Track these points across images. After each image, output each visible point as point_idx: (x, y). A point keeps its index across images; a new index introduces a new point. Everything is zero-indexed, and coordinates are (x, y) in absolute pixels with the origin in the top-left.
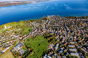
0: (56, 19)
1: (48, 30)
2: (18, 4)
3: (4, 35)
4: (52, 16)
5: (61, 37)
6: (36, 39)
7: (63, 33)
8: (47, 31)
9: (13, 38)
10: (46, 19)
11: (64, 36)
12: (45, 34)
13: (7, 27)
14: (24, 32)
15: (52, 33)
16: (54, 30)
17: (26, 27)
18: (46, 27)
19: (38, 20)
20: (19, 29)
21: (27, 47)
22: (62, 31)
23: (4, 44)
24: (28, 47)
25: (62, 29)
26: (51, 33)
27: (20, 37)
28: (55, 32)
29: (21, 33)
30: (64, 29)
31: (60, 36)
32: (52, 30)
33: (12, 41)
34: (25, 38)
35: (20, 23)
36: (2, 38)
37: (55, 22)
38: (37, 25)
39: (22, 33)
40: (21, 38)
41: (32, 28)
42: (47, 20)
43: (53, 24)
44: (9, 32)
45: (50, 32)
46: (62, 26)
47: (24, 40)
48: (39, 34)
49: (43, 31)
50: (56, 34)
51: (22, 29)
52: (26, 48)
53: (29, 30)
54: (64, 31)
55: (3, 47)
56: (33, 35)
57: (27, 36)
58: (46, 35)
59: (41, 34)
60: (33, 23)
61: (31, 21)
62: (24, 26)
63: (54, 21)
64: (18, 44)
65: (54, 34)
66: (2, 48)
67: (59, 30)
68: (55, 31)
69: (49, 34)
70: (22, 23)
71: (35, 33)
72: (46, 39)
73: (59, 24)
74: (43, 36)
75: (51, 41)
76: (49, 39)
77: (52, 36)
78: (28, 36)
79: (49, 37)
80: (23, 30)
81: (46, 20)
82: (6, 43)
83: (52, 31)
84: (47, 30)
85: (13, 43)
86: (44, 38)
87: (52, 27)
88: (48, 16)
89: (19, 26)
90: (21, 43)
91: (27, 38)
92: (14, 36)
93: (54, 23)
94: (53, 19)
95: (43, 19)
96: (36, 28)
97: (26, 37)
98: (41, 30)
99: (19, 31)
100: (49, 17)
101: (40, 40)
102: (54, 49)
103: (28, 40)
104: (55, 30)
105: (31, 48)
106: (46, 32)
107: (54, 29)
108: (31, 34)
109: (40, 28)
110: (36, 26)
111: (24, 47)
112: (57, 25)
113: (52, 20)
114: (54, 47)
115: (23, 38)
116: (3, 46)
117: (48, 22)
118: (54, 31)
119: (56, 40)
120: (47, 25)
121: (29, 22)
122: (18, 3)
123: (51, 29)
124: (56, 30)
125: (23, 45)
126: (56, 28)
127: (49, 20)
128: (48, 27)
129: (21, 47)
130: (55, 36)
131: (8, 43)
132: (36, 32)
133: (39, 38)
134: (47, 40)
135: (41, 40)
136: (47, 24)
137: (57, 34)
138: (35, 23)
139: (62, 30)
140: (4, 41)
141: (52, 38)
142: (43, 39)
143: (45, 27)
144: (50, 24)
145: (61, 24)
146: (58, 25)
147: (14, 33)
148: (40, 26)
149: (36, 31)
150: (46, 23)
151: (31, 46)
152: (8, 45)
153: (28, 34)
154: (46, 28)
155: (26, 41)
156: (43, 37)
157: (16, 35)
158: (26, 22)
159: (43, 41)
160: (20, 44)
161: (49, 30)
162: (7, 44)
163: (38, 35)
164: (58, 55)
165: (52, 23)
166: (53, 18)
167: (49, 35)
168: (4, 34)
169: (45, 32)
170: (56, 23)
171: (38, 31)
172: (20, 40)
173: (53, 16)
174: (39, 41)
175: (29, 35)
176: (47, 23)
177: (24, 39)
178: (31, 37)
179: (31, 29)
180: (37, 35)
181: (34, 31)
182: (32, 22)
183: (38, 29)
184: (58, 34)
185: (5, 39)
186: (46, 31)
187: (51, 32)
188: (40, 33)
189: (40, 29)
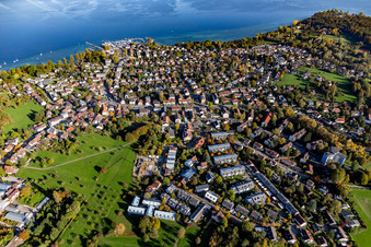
0: (143, 54)
1: (123, 102)
5: (179, 121)
6: (74, 147)
7: (183, 108)
8: (119, 109)
10: (101, 57)
11: (189, 115)
12: (114, 122)
14: (5, 130)
15: (142, 114)
16: (148, 99)
17: (8, 104)
18: (108, 90)
19: (61, 63)
21: (40, 189)
22: (177, 102)
24: (45, 188)
25: (177, 92)
26: (138, 111)
28: (151, 108)
30: (183, 92)
31: (173, 118)
32: (137, 103)
34: (22, 154)
37: (141, 67)
38: (67, 87)
41: (44, 103)
42: (109, 62)
43: (137, 76)
45: (131, 111)
46: (173, 79)
47: (18, 166)
49: (102, 110)
50: (159, 113)
52: (39, 196)
53: (32, 116)
54: (186, 97)
56: (59, 135)
57: (28, 141)
58: (118, 126)
59: (95, 126)
60: (40, 80)
61: (26, 70)
63: (137, 63)
65: (150, 115)
67: (167, 97)
68: (151, 103)
69: (128, 117)
71: (62, 122)
72: (124, 140)
73: (160, 76)
74: (106, 133)
75: (143, 145)
76: (133, 138)
77: (143, 124)
78: (31, 144)
79: (131, 129)
81: (103, 61)
83: (140, 103)
84: (119, 101)
86: (114, 136)
87: (135, 89)
88: (106, 44)
90: (4, 179)
91: (28, 154)
93: (141, 71)
94: (132, 57)
95: (87, 60)
96: (61, 101)
97: (23, 146)
98: (91, 106)
100: (111, 48)
101: (97, 149)
102: (163, 171)
103: (39, 159)
104: (152, 99)
105: (62, 189)
107: (146, 95)
108: (44, 133)
109: (84, 99)
110: (59, 93)
111: (28, 191)
112: (153, 78)
114: (161, 164)
117: (114, 70)
118: (148, 104)
119: (163, 136)
120: (110, 82)
121: (17, 76)
123: (134, 97)
124: (155, 97)
125: (19, 186)
126: (154, 93)
127: (117, 61)
128: (118, 91)
130: (158, 123)
132: (69, 118)
133: (89, 143)
134: (128, 144)
135: (100, 148)
136: (113, 78)
137: (163, 114)
138: (51, 80)
139: (177, 97)
141: (143, 131)
142: (107, 144)
143: (103, 92)
144: (122, 75)
145: (170, 75)
146: (157, 78)
148: (83, 90)
149: (66, 116)
150: (104, 76)
151: (60, 182)
153: (29, 133)
154: (110, 96)
155: (27, 164)
156: (108, 133)
159: (109, 150)
161: (127, 102)
163: (83, 129)
164: (182, 187)
165: (132, 73)
166: (129, 51)
167: (129, 123)
169: (112, 114)
170: (149, 70)
171: (80, 115)
174: (91, 153)
175: (39, 136)
176: (109, 76)
177: (13, 160)
178: (51, 142)
179: (37, 108)
180: (78, 130)
181: (57, 114)
182: (35, 75)
183: (73, 104)
184: (167, 114)
186: (114, 107)
187: (136, 107)
188: (87, 120)
189: (83, 103)
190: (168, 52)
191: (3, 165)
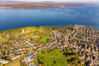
0: (86, 31)
1: (72, 44)
2: (44, 7)
3: (19, 41)
4: (81, 26)
5: (89, 58)
6: (52, 52)
7: (93, 54)
8: (70, 46)
9: (27, 45)
10: (72, 29)
11: (94, 58)
12: (66, 50)
13: (25, 31)
14: (41, 41)
15: (76, 50)
16: (81, 46)
17: (44, 35)
18: (69, 39)
19: (61, 28)
20: (36, 37)
21: (39, 60)
22: (91, 51)
23: (16, 50)
24: (40, 61)
25: (93, 47)
26: (75, 49)
27: (35, 46)
28: (80, 50)
29: (37, 41)
30: (95, 48)
31: (87, 56)
32: (76, 46)
33: (25, 49)
34: (40, 49)
35: (39, 29)
36: (16, 43)
38: (59, 35)
39: (38, 41)
40: (35, 48)
41: (52, 38)
42: (74, 31)
43: (80, 37)
44: (25, 37)
45: (73, 48)
46: (93, 42)
47: (38, 51)
48: (58, 47)
49: (64, 44)
50: (82, 53)
51: (39, 37)
52: (37, 62)
53: (47, 40)
54: (95, 50)
55: (14, 53)
56: (51, 47)
57: (43, 46)
58: (67, 51)
59: (60, 49)
60: (54, 32)
61: (53, 28)
62: (42, 33)
63: (83, 33)
64: (30, 55)
65: (79, 52)
66: (12, 55)
67: (88, 48)
68: (81, 48)
69: (71, 50)
70: (41, 30)
71: (53, 44)
72: (66, 56)
73: (89, 39)
75: (71, 62)
76: (69, 58)
77: (75, 54)
78: (43, 47)
79: (70, 54)
80: (41, 38)
81: (72, 30)
82: (18, 49)
83: (77, 47)
84: (71, 44)
85: (25, 52)
86: (64, 54)
87: (78, 41)
88: (75, 25)
89: (37, 33)
90: (34, 54)
91: (41, 50)
92: (29, 43)
93: (83, 36)
94: (82, 31)
95: (68, 29)
96: (56, 38)
97: (42, 47)
98: (62, 42)
99: (36, 38)
100: (76, 27)
101: (57, 56)
103: (43, 52)
104: (82, 47)
105: (43, 63)
106: (68, 46)
107: (80, 44)
108: (47, 45)
109: (61, 40)
110: (56, 36)
111: (36, 60)
112: (86, 39)
113: (80, 32)
115: (37, 48)
116: (14, 52)
117: (74, 33)
118: (79, 48)
119: (80, 61)
120: (71, 37)
121: (50, 29)
122: (44, 5)
123: (76, 44)
124: (83, 46)
125: (35, 57)
126: (84, 45)
127: (76, 31)
128: (72, 40)
129: (33, 60)
130: (80, 56)
131: (20, 50)
133: (56, 53)
134: (67, 59)
135: (58, 56)
136: (73, 36)
137: (83, 53)
138: (57, 32)
139: (92, 49)
140: (17, 47)
141: (74, 56)
142: (61, 55)
143: (68, 39)
144: (76, 36)
145: (93, 40)
146: (87, 40)
147: (29, 40)
148: (63, 37)
149: (55, 43)
150: (70, 34)
151: (44, 61)
152: (19, 53)
153: (44, 44)
154: (69, 41)
155: (40, 52)
156: (63, 52)
157: (31, 43)
158: (46, 29)
159: (60, 58)
160: (32, 55)
161: (73, 45)
162: (19, 51)
163: (57, 48)
165: (79, 36)
166: (82, 29)
167: (71, 52)
168: (19, 39)
169: (67, 47)
170: (86, 36)
171: (58, 44)
172: (34, 50)
173: (83, 27)
174: (55, 56)
175: (46, 46)
176: (72, 35)
177: (38, 50)
178: (48, 49)
179: (50, 38)
180: (55, 48)
181: (53, 42)
183: (58, 40)
184: (85, 54)
185: (18, 45)
186: (68, 45)
187: (75, 47)
188: (59, 46)
189: (61, 41)
190: (95, 32)
191: (35, 50)
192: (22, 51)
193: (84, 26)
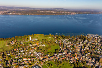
1: (84, 56)
2: (54, 13)
3: (25, 49)
4: (95, 35)
6: (60, 65)
8: (81, 58)
9: (32, 55)
10: (85, 38)
12: (77, 62)
13: (32, 38)
14: (48, 51)
15: (89, 64)
16: (94, 59)
17: (53, 44)
18: (81, 50)
19: (72, 37)
20: (44, 45)
23: (20, 60)
26: (88, 62)
27: (41, 56)
28: (94, 64)
29: (44, 51)
32: (89, 59)
33: (30, 60)
34: (47, 60)
35: (48, 37)
36: (21, 52)
37: (97, 46)
38: (69, 45)
39: (46, 51)
40: (42, 58)
41: (61, 47)
42: (86, 41)
43: (94, 49)
44: (32, 46)
45: (86, 61)
47: (44, 63)
48: (68, 59)
49: (75, 56)
50: (96, 67)
51: (47, 46)
53: (56, 50)
55: (17, 64)
56: (59, 58)
57: (51, 57)
58: (78, 65)
59: (70, 61)
60: (64, 41)
61: (62, 37)
62: (51, 42)
63: (97, 44)
64: (35, 66)
65: (92, 66)
66: (16, 65)
68: (95, 61)
69: (83, 63)
70: (49, 38)
71: (62, 55)
74: (72, 65)
80: (49, 47)
81: (85, 40)
82: (23, 59)
83: (90, 60)
84: (83, 55)
85: (30, 62)
87: (91, 53)
88: (88, 35)
89: (45, 41)
90: (39, 65)
91: (48, 61)
92: (35, 52)
94: (96, 41)
95: (80, 38)
96: (65, 48)
97: (49, 58)
98: (73, 53)
99: (43, 47)
100: (89, 36)
103: (50, 64)
104: (96, 60)
106: (80, 59)
107: (94, 57)
108: (55, 56)
109: (72, 50)
110: (66, 46)
112: (101, 51)
113: (94, 42)
115: (44, 59)
116: (18, 62)
117: (87, 43)
118: (93, 61)
120: (83, 47)
121: (59, 37)
122: (55, 12)
123: (89, 56)
124: (98, 60)
126: (98, 57)
127: (89, 41)
128: (84, 51)
131: (25, 60)
132: (65, 55)
136: (85, 46)
138: (67, 41)
140: (21, 56)
143: (79, 50)
144: (89, 47)
147: (36, 49)
148: (73, 47)
149: (64, 53)
150: (82, 45)
152: (23, 63)
154: (81, 52)
155: (46, 64)
156: (73, 66)
158: (55, 37)
160: (37, 67)
161: (86, 57)
162: (23, 61)
163: (66, 60)
165: (93, 47)
166: (96, 39)
167: (82, 65)
168: (25, 47)
169: (78, 59)
171: (68, 55)
172: (40, 60)
173: (98, 37)
175: (54, 57)
176: (84, 45)
177: (44, 61)
178: (56, 60)
179: (59, 48)
180: (65, 60)
181: (62, 52)
182: (64, 39)
183: (68, 50)
185: (23, 54)
186: (80, 57)
188: (69, 57)
189: (71, 51)
191: (42, 61)
192: (26, 61)
193: (98, 35)
